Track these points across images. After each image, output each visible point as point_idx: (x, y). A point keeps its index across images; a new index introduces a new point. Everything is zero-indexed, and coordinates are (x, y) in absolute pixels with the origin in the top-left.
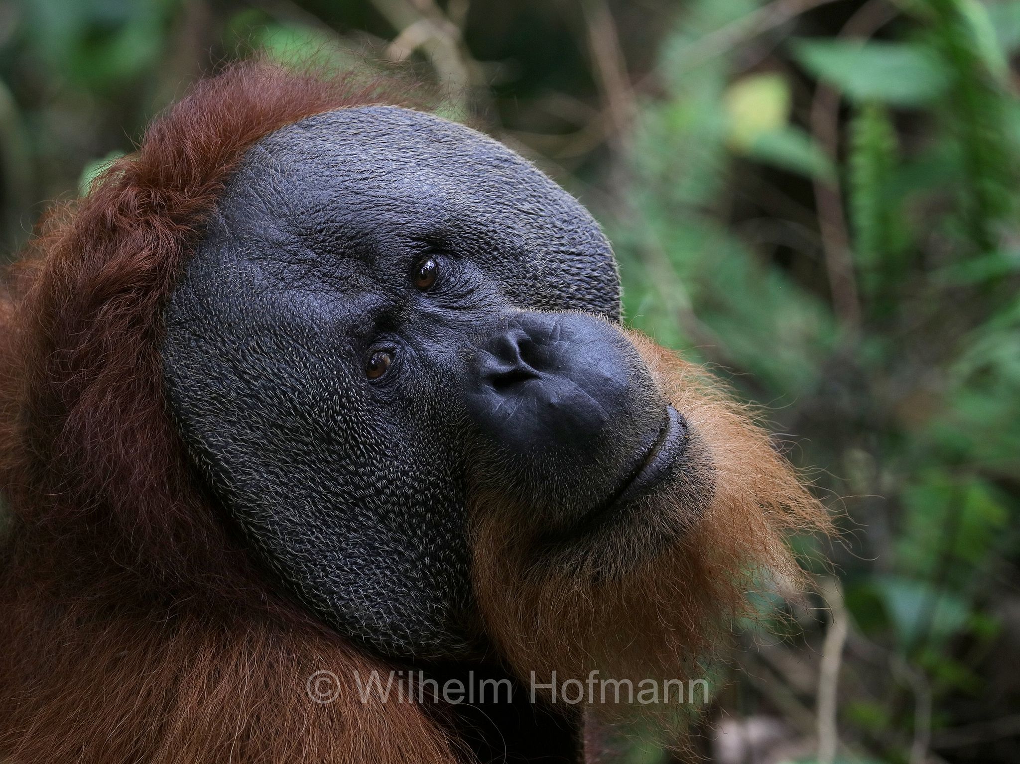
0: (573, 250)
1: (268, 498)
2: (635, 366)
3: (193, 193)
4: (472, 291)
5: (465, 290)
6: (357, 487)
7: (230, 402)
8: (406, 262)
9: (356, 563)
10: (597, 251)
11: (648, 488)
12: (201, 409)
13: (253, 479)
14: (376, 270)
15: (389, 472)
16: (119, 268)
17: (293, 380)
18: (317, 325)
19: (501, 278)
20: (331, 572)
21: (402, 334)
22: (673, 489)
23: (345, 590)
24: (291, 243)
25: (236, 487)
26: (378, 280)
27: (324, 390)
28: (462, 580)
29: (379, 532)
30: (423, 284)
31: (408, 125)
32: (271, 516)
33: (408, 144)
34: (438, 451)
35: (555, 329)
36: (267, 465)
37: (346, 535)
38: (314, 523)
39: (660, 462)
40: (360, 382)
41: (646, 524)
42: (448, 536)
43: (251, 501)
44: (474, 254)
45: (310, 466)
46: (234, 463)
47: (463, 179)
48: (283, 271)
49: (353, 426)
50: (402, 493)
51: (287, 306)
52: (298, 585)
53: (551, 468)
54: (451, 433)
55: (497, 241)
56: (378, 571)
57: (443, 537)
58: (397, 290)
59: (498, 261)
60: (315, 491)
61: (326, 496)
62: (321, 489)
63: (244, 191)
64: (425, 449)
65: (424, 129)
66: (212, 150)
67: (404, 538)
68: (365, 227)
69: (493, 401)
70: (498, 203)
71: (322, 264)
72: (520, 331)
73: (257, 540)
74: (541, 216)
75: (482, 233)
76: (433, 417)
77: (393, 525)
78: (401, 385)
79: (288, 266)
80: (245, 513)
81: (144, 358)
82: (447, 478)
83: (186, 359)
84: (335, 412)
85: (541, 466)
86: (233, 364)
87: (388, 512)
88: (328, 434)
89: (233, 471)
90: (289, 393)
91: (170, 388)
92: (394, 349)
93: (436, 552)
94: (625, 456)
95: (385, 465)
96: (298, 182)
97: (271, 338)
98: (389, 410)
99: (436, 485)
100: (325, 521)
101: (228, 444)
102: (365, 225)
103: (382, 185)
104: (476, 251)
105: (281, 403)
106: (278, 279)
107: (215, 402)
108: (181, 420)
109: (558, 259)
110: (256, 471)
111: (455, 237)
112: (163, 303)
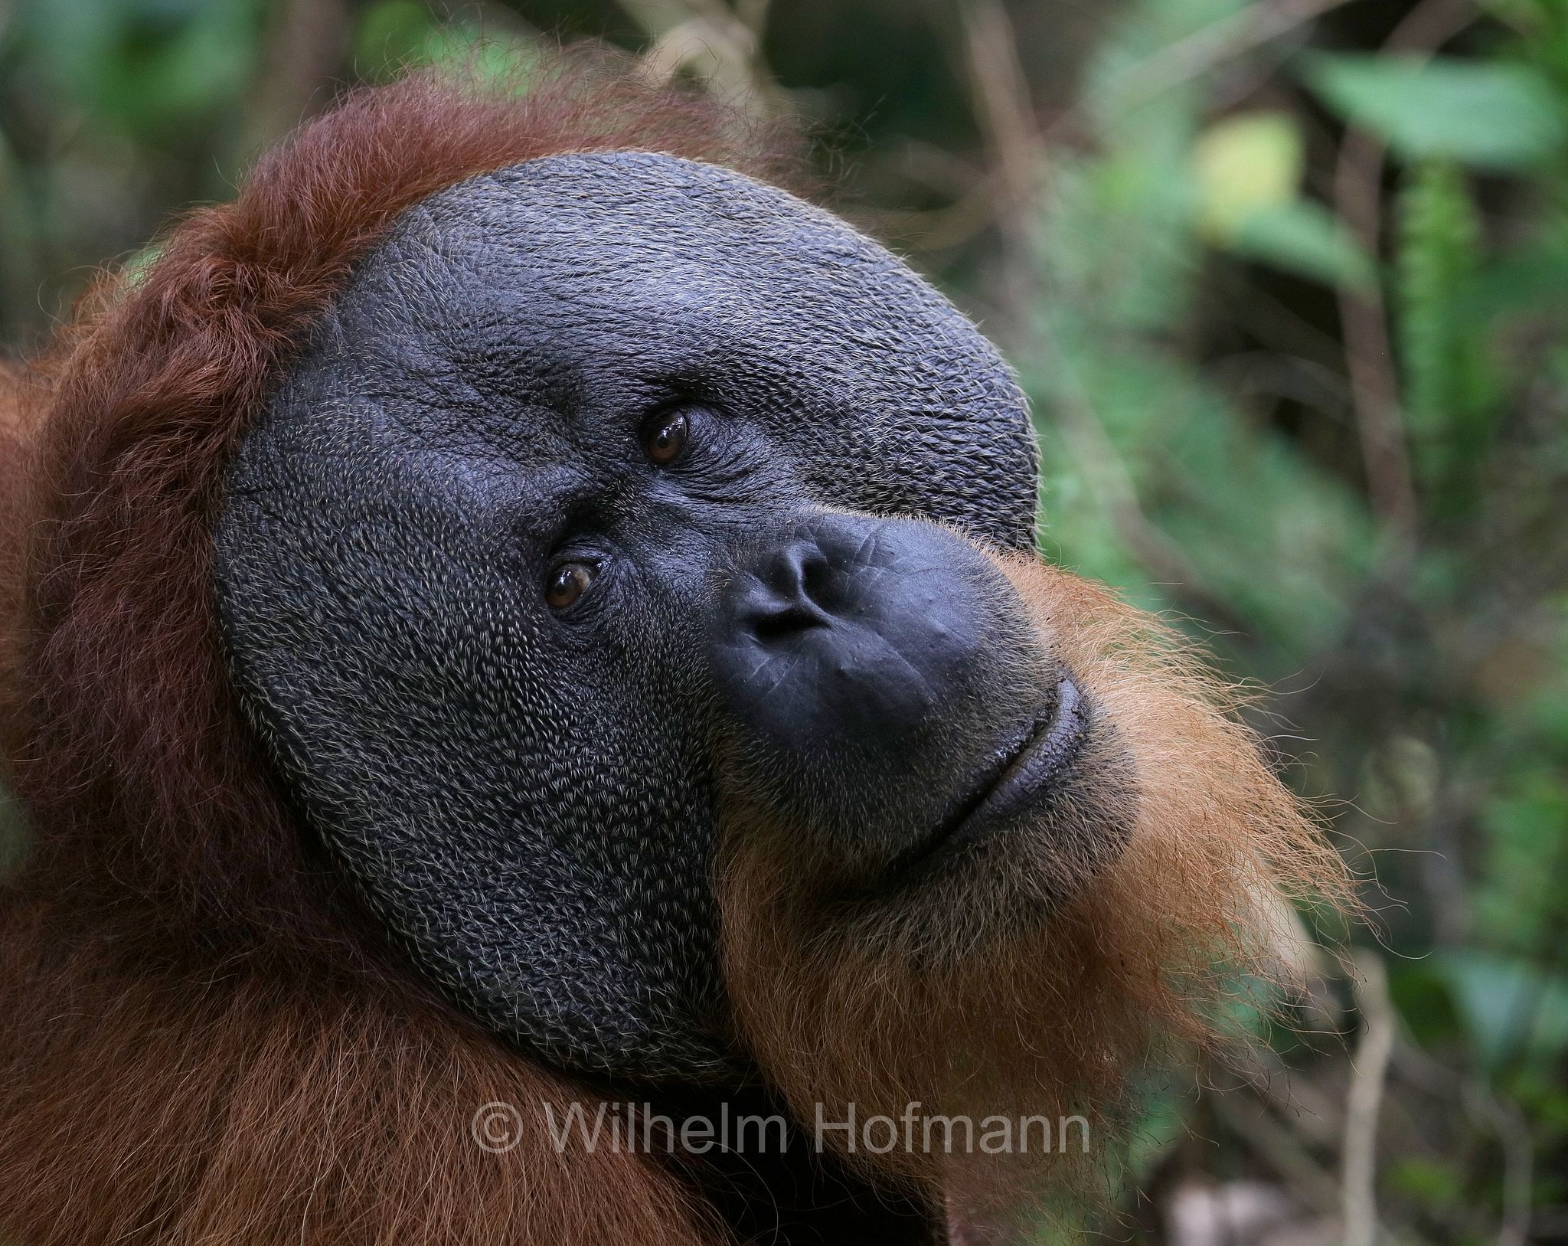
0: (950, 411)
1: (366, 793)
2: (998, 616)
3: (301, 279)
4: (745, 473)
5: (733, 470)
6: (518, 787)
7: (312, 628)
8: (630, 419)
9: (509, 911)
10: (995, 414)
11: (1003, 819)
12: (264, 636)
13: (342, 759)
14: (577, 428)
15: (575, 765)
16: (162, 390)
17: (417, 600)
18: (465, 512)
19: (804, 453)
20: (466, 923)
21: (615, 537)
22: (1048, 823)
23: (489, 955)
24: (439, 374)
25: (310, 771)
26: (578, 445)
27: (466, 622)
28: (700, 954)
29: (551, 861)
30: (663, 454)
31: (678, 187)
32: (369, 824)
33: (672, 220)
34: (666, 735)
35: (866, 546)
36: (366, 738)
37: (495, 863)
38: (440, 841)
39: (1026, 777)
40: (531, 612)
41: (1000, 879)
42: (678, 880)
43: (336, 795)
44: (758, 411)
45: (439, 745)
46: (311, 730)
47: (757, 284)
48: (420, 418)
49: (513, 684)
50: (596, 802)
51: (419, 476)
52: (411, 940)
53: (837, 776)
54: (687, 707)
55: (802, 390)
56: (547, 927)
57: (670, 881)
58: (610, 463)
59: (801, 425)
60: (445, 786)
61: (464, 797)
62: (456, 784)
63: (379, 281)
64: (642, 731)
65: (707, 195)
66: (343, 209)
67: (599, 876)
68: (566, 357)
69: (751, 659)
70: (817, 327)
71: (490, 411)
72: (810, 545)
73: (345, 861)
74: (895, 351)
75: (776, 376)
76: (659, 678)
77: (579, 854)
78: (606, 622)
79: (431, 411)
80: (327, 814)
81: (184, 545)
82: (681, 783)
83: (249, 550)
84: (483, 659)
85: (820, 773)
86: (322, 567)
87: (570, 831)
88: (471, 695)
89: (309, 744)
90: (409, 622)
91: (220, 597)
92: (599, 560)
93: (654, 903)
94: (965, 765)
95: (568, 753)
96: (467, 273)
97: (388, 528)
98: (583, 663)
99: (658, 792)
100: (462, 837)
101: (303, 697)
102: (567, 353)
103: (607, 287)
104: (763, 406)
105: (394, 636)
106: (411, 431)
107: (289, 627)
108: (231, 653)
109: (916, 426)
110: (347, 746)
111: (726, 382)
112: (226, 456)
